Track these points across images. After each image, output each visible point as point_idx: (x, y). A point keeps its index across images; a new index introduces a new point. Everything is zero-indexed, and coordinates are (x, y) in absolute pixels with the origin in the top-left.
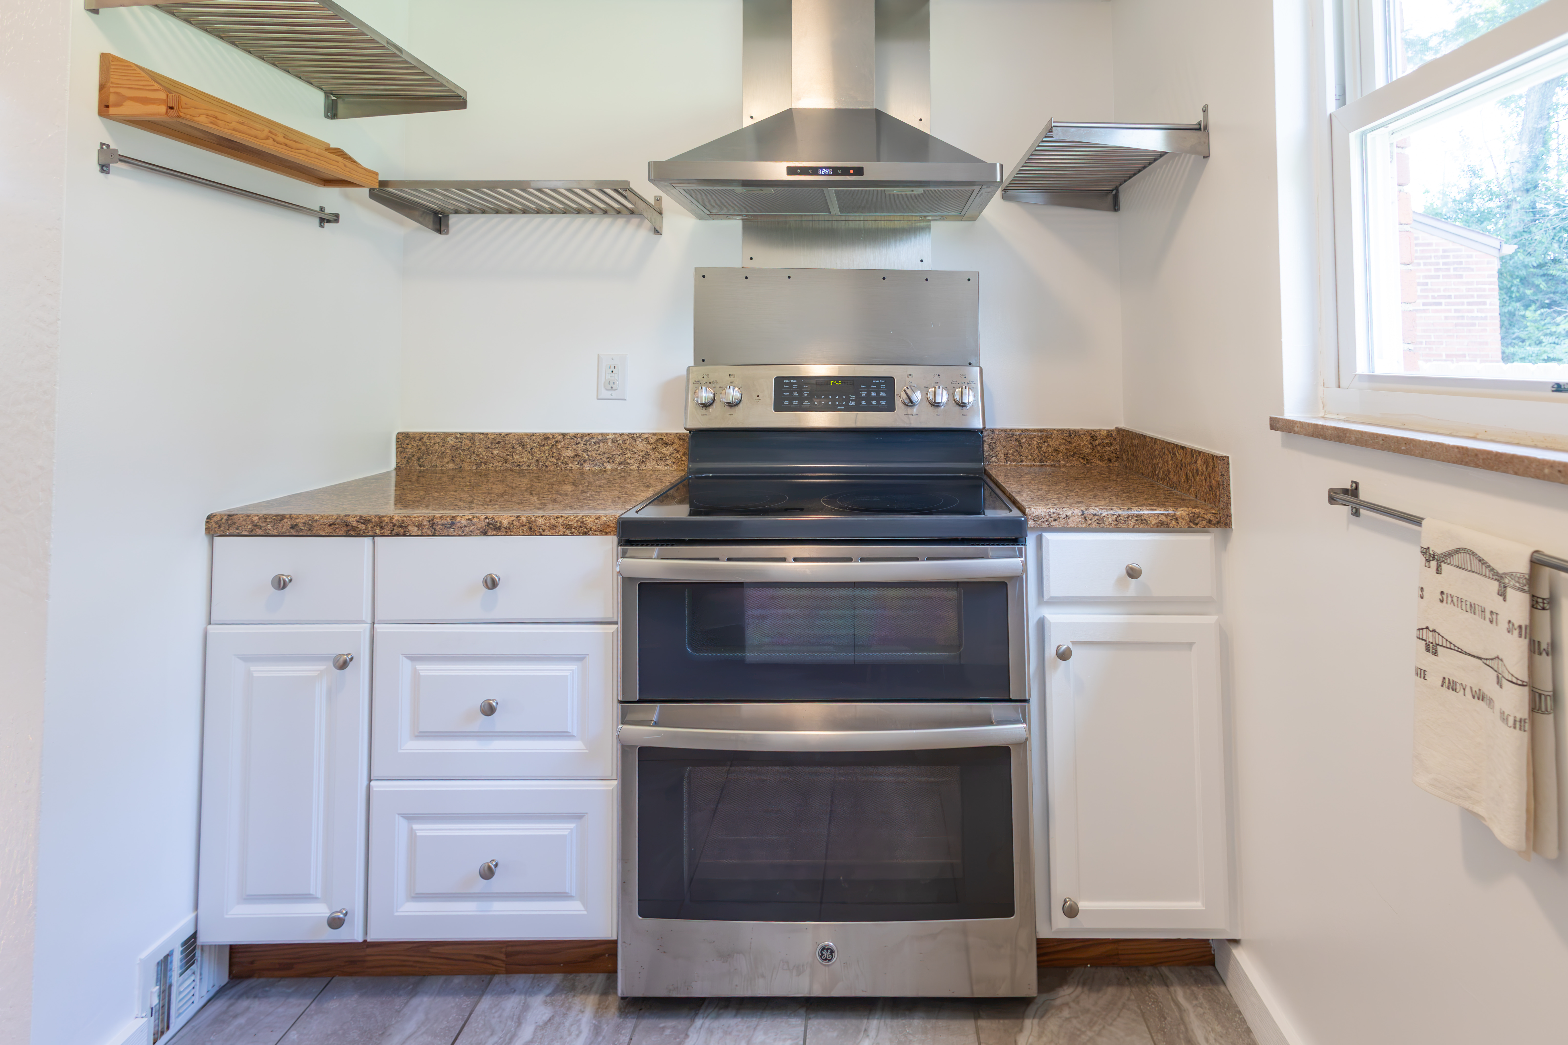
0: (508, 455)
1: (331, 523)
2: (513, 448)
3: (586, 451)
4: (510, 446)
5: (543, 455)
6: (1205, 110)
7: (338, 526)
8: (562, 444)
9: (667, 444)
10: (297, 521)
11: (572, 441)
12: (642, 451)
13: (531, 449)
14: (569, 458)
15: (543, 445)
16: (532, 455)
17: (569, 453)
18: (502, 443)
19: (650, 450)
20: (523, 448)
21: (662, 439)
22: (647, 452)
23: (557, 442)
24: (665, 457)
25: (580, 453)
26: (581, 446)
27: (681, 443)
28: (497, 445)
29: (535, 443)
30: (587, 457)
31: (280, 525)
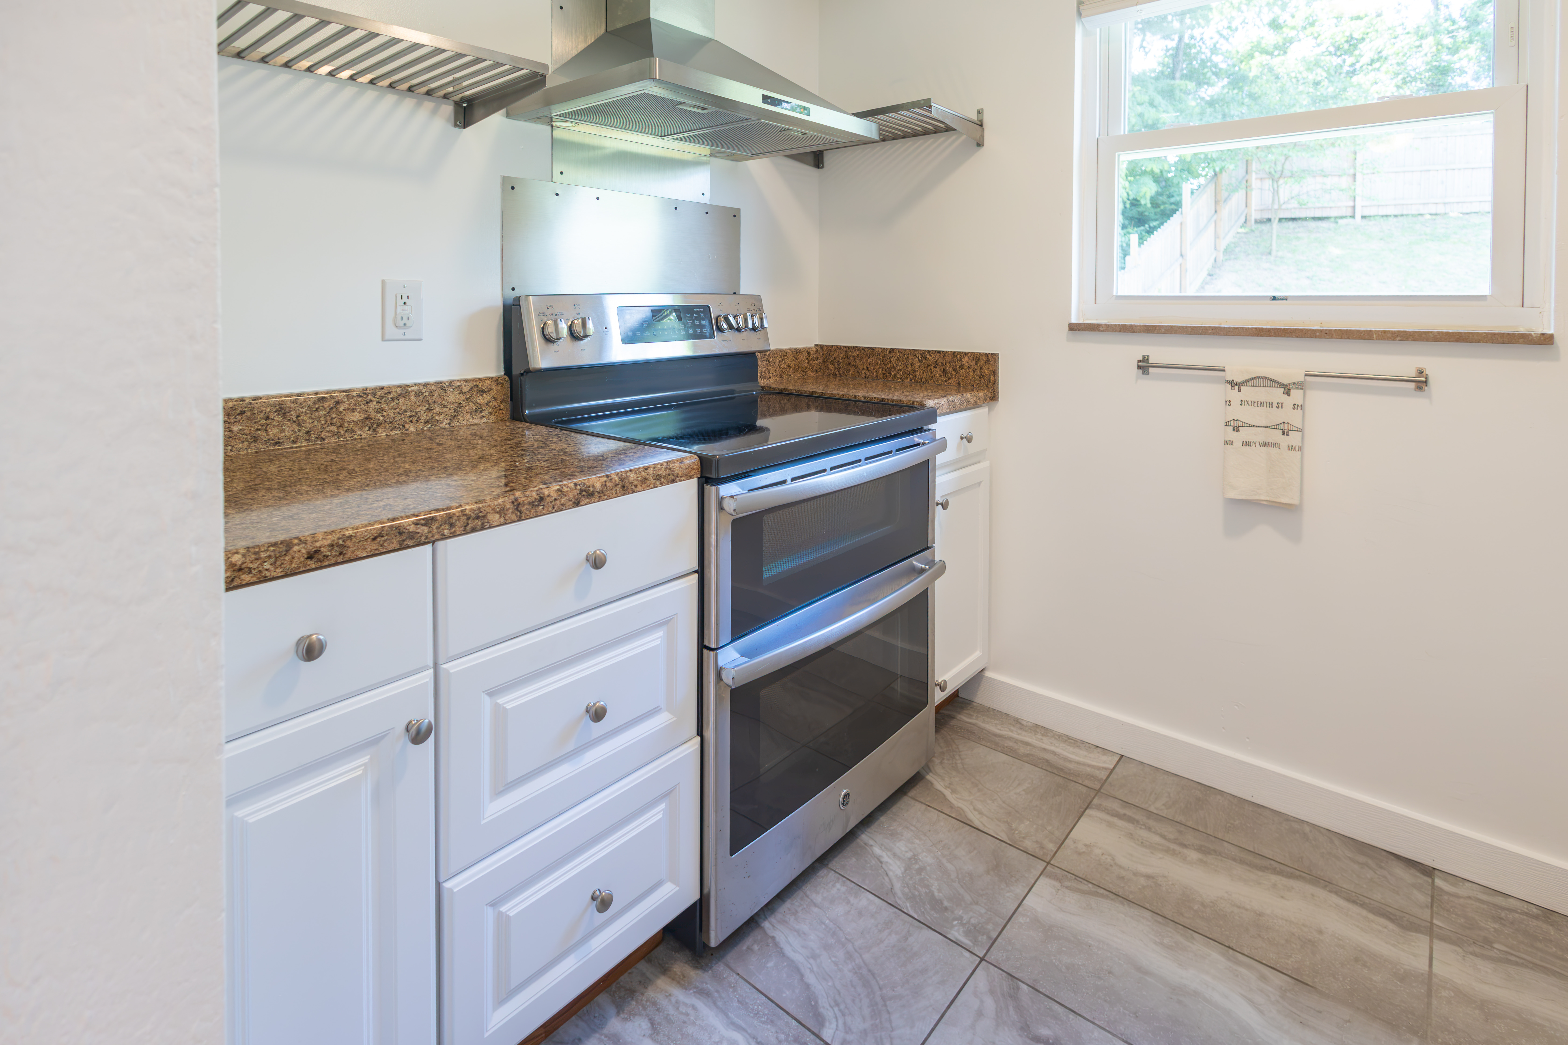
0: (258, 430)
1: (376, 535)
2: (268, 418)
3: (380, 411)
4: (261, 415)
5: (316, 423)
6: (979, 112)
7: (386, 537)
8: (346, 405)
9: (483, 391)
10: (318, 544)
11: (360, 399)
12: (453, 403)
13: (298, 416)
14: (356, 423)
15: (317, 410)
16: (299, 425)
17: (357, 416)
18: (249, 413)
19: (464, 401)
20: (284, 417)
21: (478, 386)
22: (460, 404)
23: (337, 403)
24: (481, 408)
25: (372, 414)
26: (373, 405)
27: (499, 388)
28: (239, 418)
29: (303, 408)
30: (381, 418)
31: (287, 558)
